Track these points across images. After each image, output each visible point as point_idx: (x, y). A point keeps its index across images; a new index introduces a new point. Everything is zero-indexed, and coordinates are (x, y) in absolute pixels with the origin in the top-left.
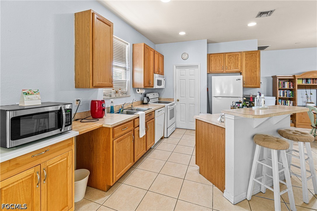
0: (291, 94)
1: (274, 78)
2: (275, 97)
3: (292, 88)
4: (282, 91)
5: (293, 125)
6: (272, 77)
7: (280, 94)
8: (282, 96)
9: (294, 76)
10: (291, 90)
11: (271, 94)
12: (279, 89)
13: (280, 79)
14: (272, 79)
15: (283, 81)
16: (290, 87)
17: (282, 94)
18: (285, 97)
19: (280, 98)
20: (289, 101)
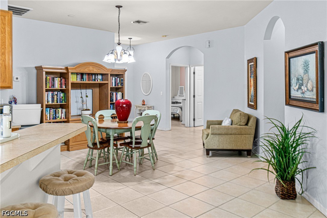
0: (62, 97)
1: (39, 69)
2: (40, 105)
3: (64, 87)
4: (50, 94)
5: (66, 148)
6: (36, 68)
7: (48, 98)
8: (50, 103)
9: (67, 69)
10: (62, 91)
11: (34, 99)
12: (47, 91)
13: (47, 73)
14: (35, 71)
15: (52, 76)
16: (61, 87)
17: (50, 99)
18: (55, 103)
19: (47, 106)
20: (60, 110)
